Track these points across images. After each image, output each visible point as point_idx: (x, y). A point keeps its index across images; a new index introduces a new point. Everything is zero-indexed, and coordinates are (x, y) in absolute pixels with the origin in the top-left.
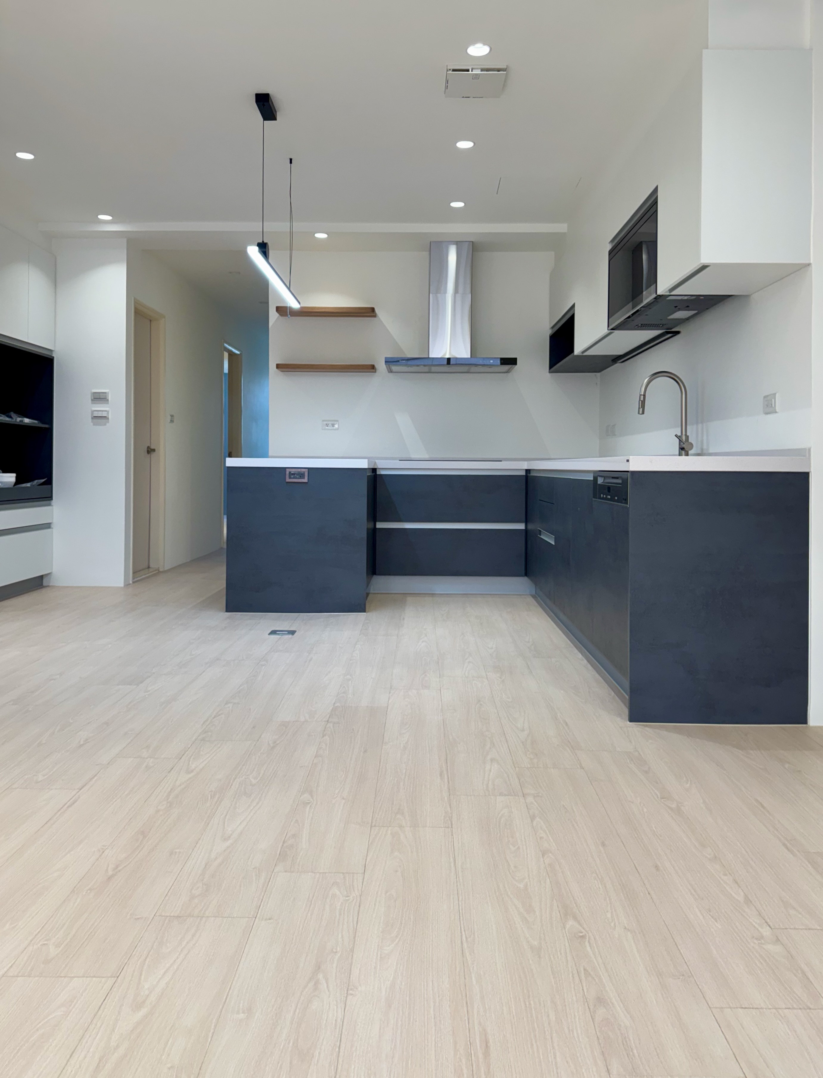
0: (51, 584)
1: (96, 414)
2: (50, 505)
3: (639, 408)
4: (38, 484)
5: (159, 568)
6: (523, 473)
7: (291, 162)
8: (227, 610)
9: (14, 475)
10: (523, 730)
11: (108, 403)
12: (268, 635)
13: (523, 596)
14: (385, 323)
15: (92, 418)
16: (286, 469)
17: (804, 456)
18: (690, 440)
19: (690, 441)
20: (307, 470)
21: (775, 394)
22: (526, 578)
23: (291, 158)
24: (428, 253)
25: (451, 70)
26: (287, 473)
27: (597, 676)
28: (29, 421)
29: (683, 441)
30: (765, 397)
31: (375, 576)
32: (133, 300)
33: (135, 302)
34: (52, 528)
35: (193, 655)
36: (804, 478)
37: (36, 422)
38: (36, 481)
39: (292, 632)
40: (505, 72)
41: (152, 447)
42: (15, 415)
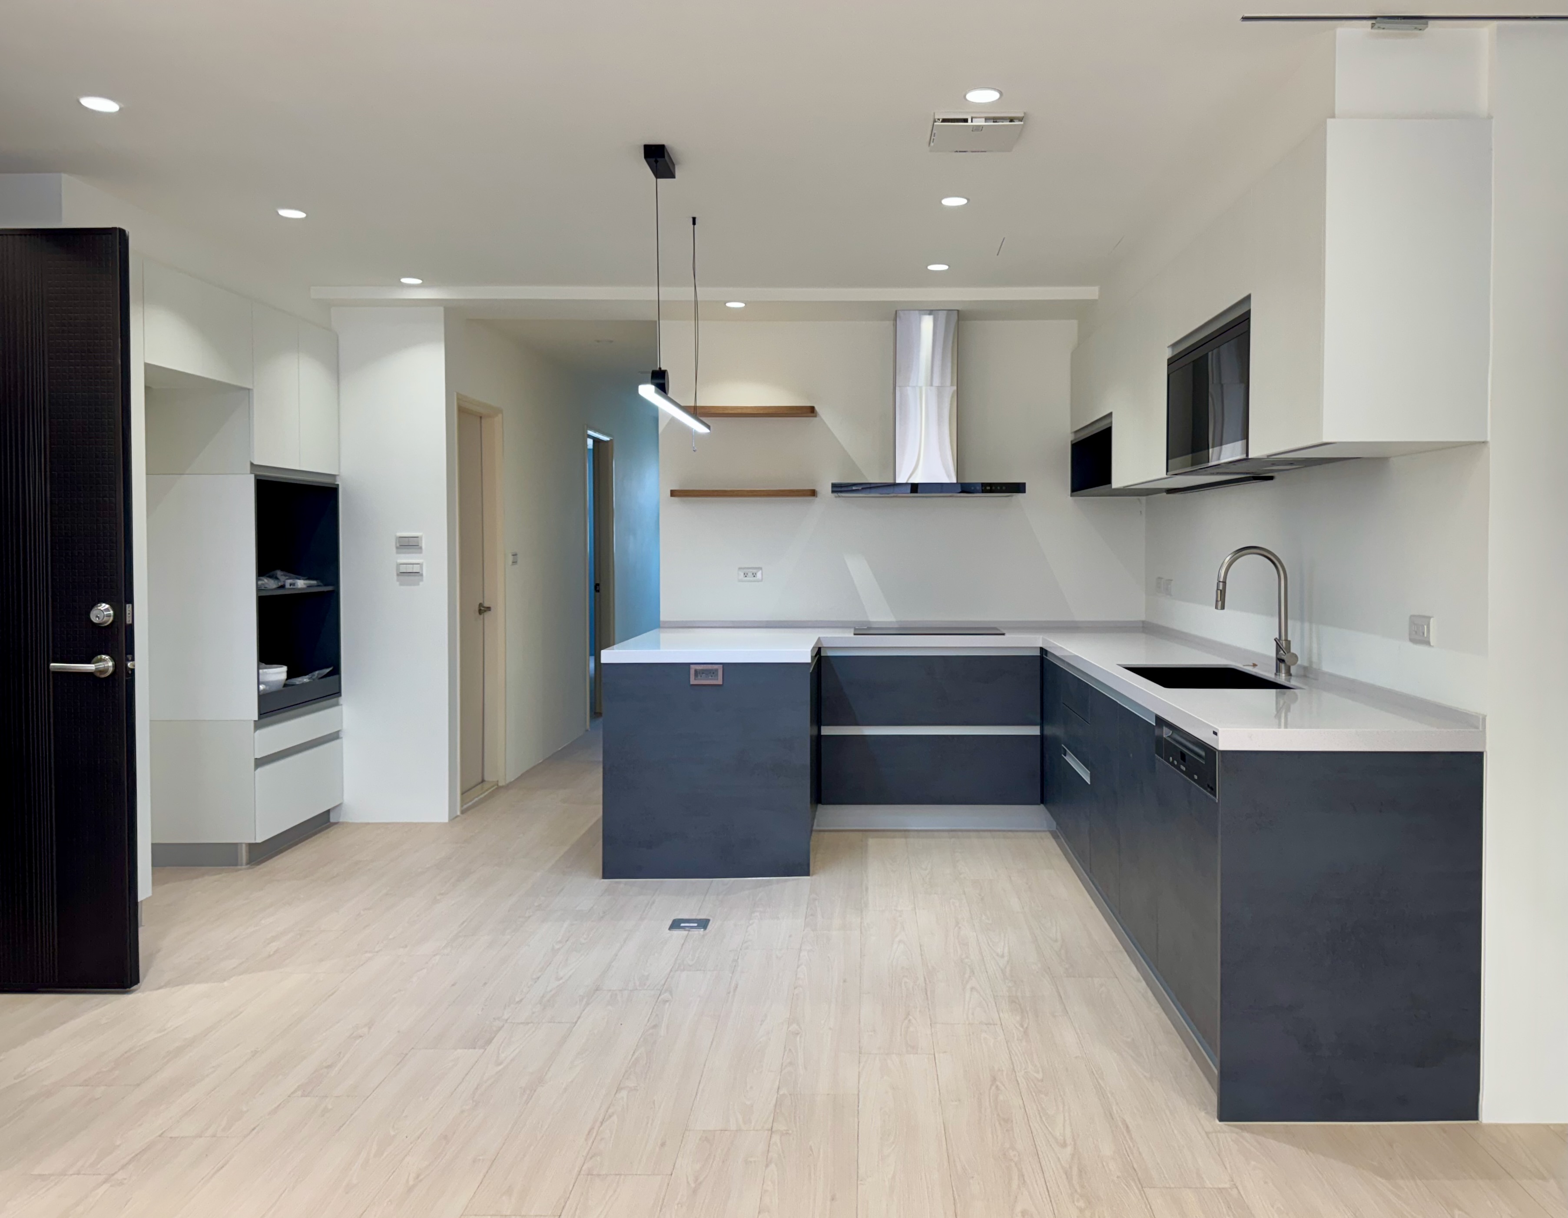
0: (341, 820)
1: (403, 569)
2: (337, 704)
3: (1217, 601)
4: (320, 676)
5: (498, 781)
6: (1038, 653)
7: (694, 223)
8: (605, 876)
9: (284, 669)
10: (1064, 1145)
11: (421, 553)
12: (669, 931)
13: (1038, 834)
14: (829, 426)
15: (398, 575)
16: (689, 666)
17: (1477, 728)
18: (1294, 649)
19: (1292, 651)
20: (721, 666)
21: (1429, 618)
22: (1042, 806)
23: (694, 216)
24: (892, 322)
25: (941, 120)
26: (692, 672)
27: (1163, 1015)
28: (305, 584)
29: (1283, 646)
30: (1412, 616)
31: (820, 806)
32: (455, 398)
33: (458, 399)
34: (342, 738)
35: (562, 978)
36: (1475, 760)
37: (314, 582)
38: (317, 672)
39: (703, 924)
40: (1022, 123)
41: (486, 604)
42: (282, 573)
